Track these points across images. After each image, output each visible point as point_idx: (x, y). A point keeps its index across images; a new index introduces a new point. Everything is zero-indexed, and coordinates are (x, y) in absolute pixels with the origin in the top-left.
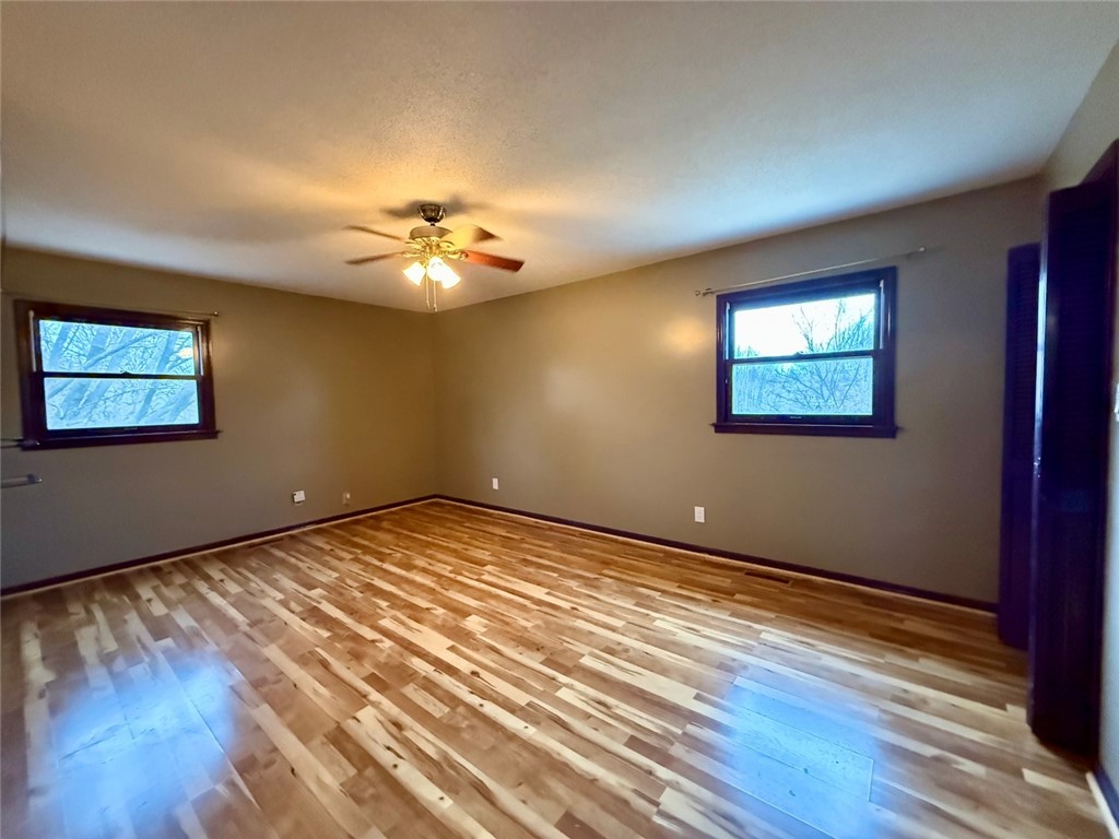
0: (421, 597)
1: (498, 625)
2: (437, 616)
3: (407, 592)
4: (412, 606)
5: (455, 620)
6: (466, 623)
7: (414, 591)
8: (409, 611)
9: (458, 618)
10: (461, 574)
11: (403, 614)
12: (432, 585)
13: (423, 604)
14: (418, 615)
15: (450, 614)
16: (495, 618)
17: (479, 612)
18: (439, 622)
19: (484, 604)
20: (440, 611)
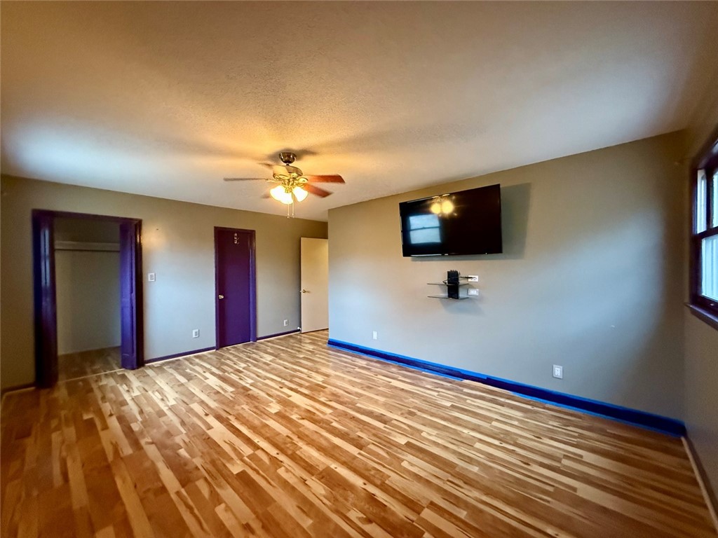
0: (308, 429)
1: (261, 406)
2: (296, 413)
3: (322, 436)
4: (314, 421)
5: (286, 411)
6: (279, 408)
7: (315, 437)
8: (315, 417)
9: (283, 411)
10: (272, 458)
11: (318, 416)
12: (300, 444)
13: (306, 423)
14: (308, 415)
15: (287, 414)
16: (262, 412)
17: (269, 415)
18: (295, 410)
19: (264, 421)
20: (294, 417)
